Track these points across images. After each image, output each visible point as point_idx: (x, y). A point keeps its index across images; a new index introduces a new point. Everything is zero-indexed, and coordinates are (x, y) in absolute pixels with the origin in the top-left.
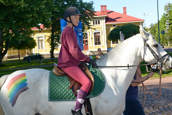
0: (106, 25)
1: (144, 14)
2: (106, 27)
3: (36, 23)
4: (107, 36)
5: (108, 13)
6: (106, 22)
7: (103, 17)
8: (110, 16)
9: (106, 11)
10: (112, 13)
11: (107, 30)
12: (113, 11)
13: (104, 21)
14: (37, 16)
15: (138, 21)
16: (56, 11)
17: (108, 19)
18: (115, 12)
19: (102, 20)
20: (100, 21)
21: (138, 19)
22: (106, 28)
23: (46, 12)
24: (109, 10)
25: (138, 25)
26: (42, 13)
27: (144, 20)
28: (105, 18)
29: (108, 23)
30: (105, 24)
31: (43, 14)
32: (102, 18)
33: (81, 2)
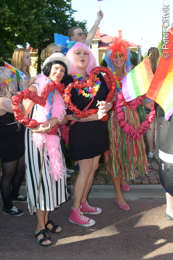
0: (99, 50)
2: (99, 52)
3: (23, 39)
4: (101, 63)
5: (101, 36)
6: (99, 47)
8: (104, 40)
9: (99, 34)
10: (105, 36)
11: (100, 56)
12: (106, 35)
13: (97, 45)
14: (25, 29)
15: (134, 46)
16: (47, 25)
17: (101, 44)
18: (109, 36)
19: (95, 44)
20: (92, 45)
21: (135, 44)
22: (99, 54)
23: (35, 25)
24: (102, 34)
25: (135, 52)
26: (32, 25)
27: (141, 46)
28: (97, 42)
29: (101, 48)
30: (97, 49)
31: (33, 27)
32: (95, 42)
33: (72, 20)
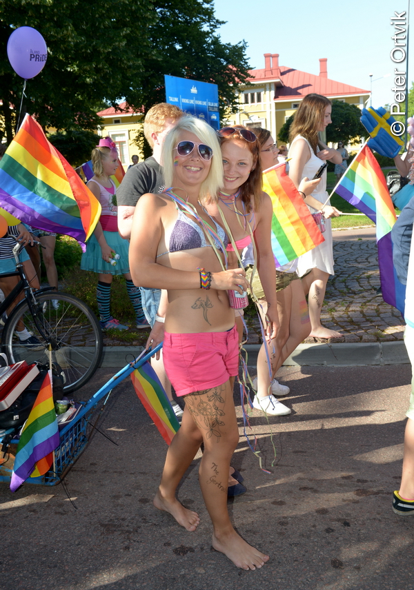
0: (276, 104)
1: (371, 76)
2: (276, 109)
3: (107, 88)
4: (279, 132)
5: (282, 74)
6: (276, 97)
7: (270, 84)
8: (288, 82)
9: (278, 68)
10: (291, 73)
11: (279, 116)
12: (293, 70)
13: (273, 93)
14: (108, 69)
15: (354, 93)
16: (154, 58)
17: (280, 90)
18: (300, 72)
19: (267, 92)
20: (262, 93)
21: (356, 88)
22: (276, 112)
23: (129, 60)
24: (285, 67)
25: (355, 104)
26: (121, 61)
27: (370, 92)
28: (273, 87)
29: (282, 100)
30: (273, 102)
31: (123, 63)
32: (268, 87)
33: (216, 41)
